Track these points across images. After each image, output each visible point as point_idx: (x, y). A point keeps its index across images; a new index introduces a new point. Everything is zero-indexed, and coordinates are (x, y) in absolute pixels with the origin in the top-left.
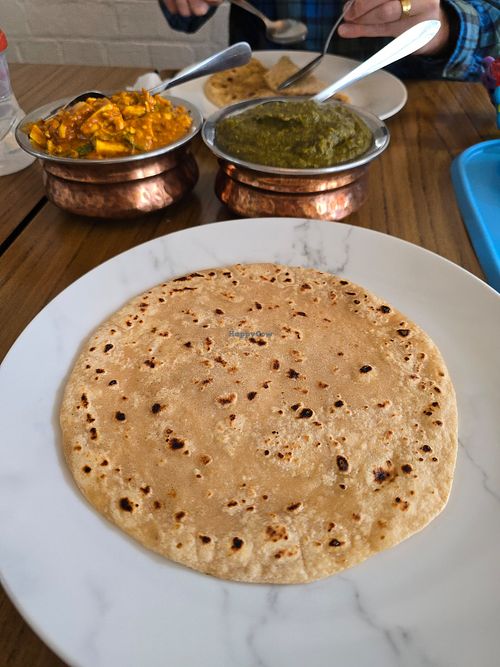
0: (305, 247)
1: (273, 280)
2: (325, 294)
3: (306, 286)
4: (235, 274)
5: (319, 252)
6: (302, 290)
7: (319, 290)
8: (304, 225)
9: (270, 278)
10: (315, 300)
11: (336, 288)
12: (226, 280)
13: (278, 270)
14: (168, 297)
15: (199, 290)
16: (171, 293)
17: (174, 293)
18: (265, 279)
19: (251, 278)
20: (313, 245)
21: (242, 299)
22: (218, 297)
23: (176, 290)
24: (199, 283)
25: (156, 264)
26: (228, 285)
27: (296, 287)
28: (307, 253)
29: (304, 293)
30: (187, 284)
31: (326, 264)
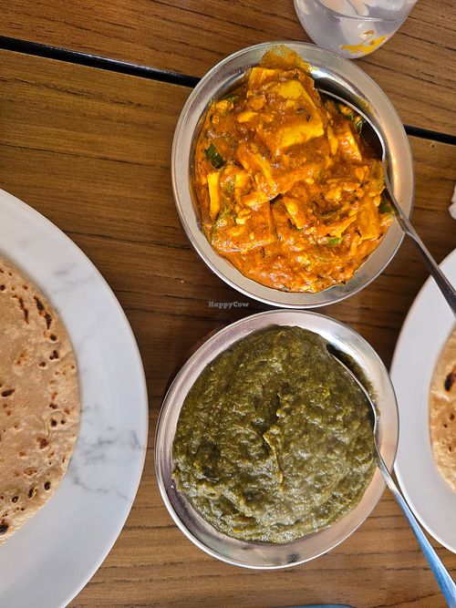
0: (109, 442)
1: (53, 406)
2: (35, 464)
3: (44, 443)
4: (57, 364)
5: (102, 457)
6: (39, 439)
7: (39, 458)
8: (137, 442)
9: (55, 402)
10: (22, 454)
11: (43, 477)
12: (47, 354)
13: (67, 412)
14: (9, 294)
15: (25, 326)
16: (16, 296)
17: (16, 300)
18: (53, 398)
19: (52, 382)
20: (111, 452)
21: (20, 374)
22: (19, 347)
23: (21, 301)
24: (38, 325)
25: (62, 273)
26: (41, 357)
27: (45, 433)
28: (101, 443)
29: (35, 441)
30: (34, 312)
31: (86, 464)
